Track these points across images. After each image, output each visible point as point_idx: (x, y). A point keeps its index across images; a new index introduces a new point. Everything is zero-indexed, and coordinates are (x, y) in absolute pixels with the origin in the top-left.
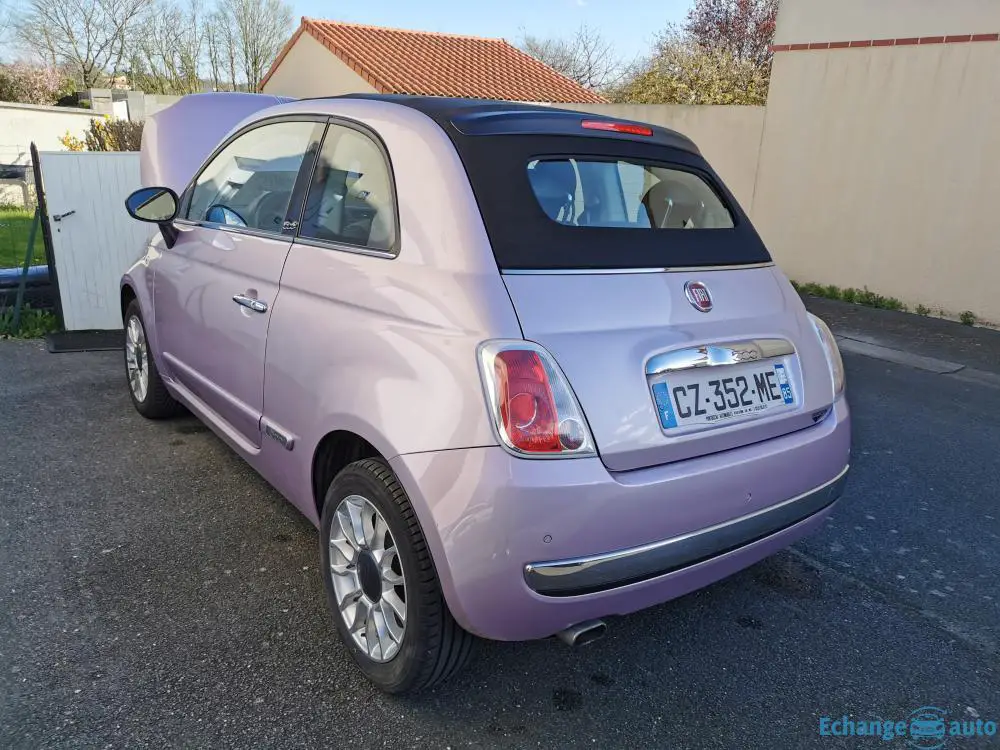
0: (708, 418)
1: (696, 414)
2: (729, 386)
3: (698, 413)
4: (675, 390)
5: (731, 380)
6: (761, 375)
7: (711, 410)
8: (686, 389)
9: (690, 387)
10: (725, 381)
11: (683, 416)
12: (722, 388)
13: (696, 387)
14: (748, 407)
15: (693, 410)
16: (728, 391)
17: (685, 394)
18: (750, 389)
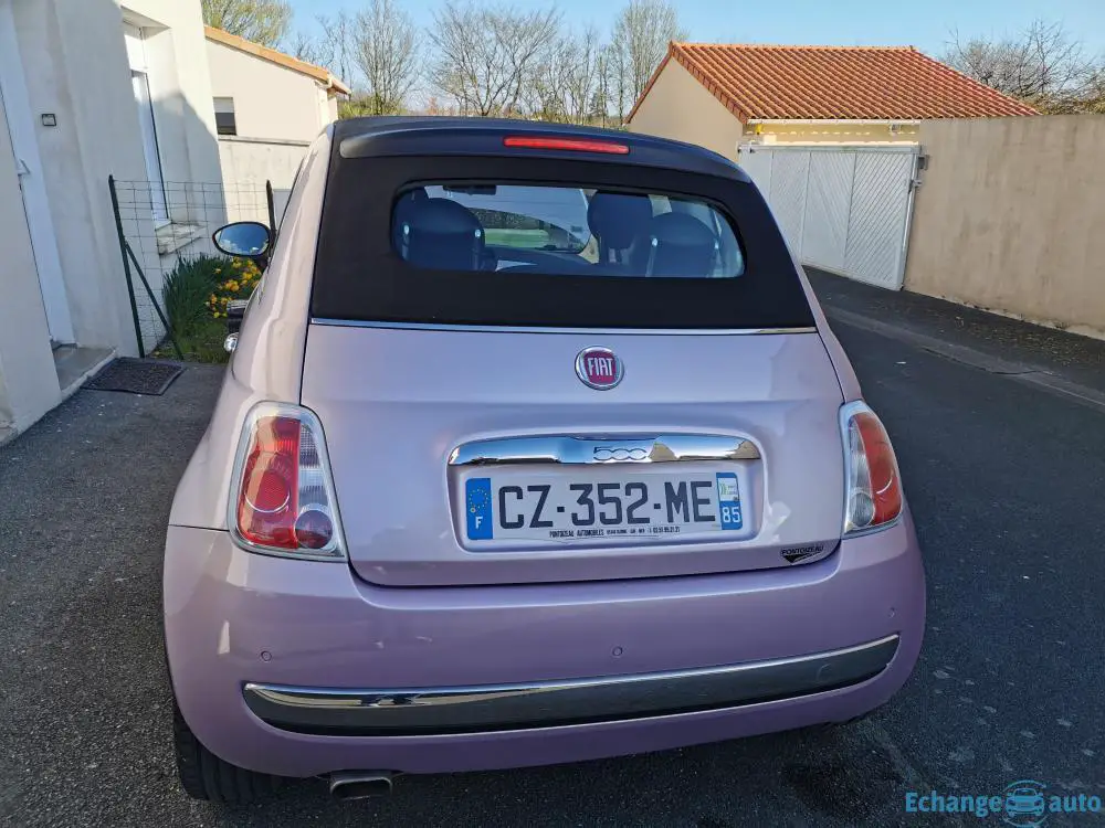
0: (554, 534)
1: (532, 526)
2: (608, 493)
3: (536, 523)
4: (503, 491)
5: (617, 486)
6: (683, 485)
7: (563, 522)
8: (525, 490)
9: (531, 488)
10: (602, 487)
11: (505, 525)
12: (593, 495)
13: (545, 489)
14: (637, 527)
15: (528, 520)
16: (603, 501)
17: (520, 496)
18: (652, 500)
